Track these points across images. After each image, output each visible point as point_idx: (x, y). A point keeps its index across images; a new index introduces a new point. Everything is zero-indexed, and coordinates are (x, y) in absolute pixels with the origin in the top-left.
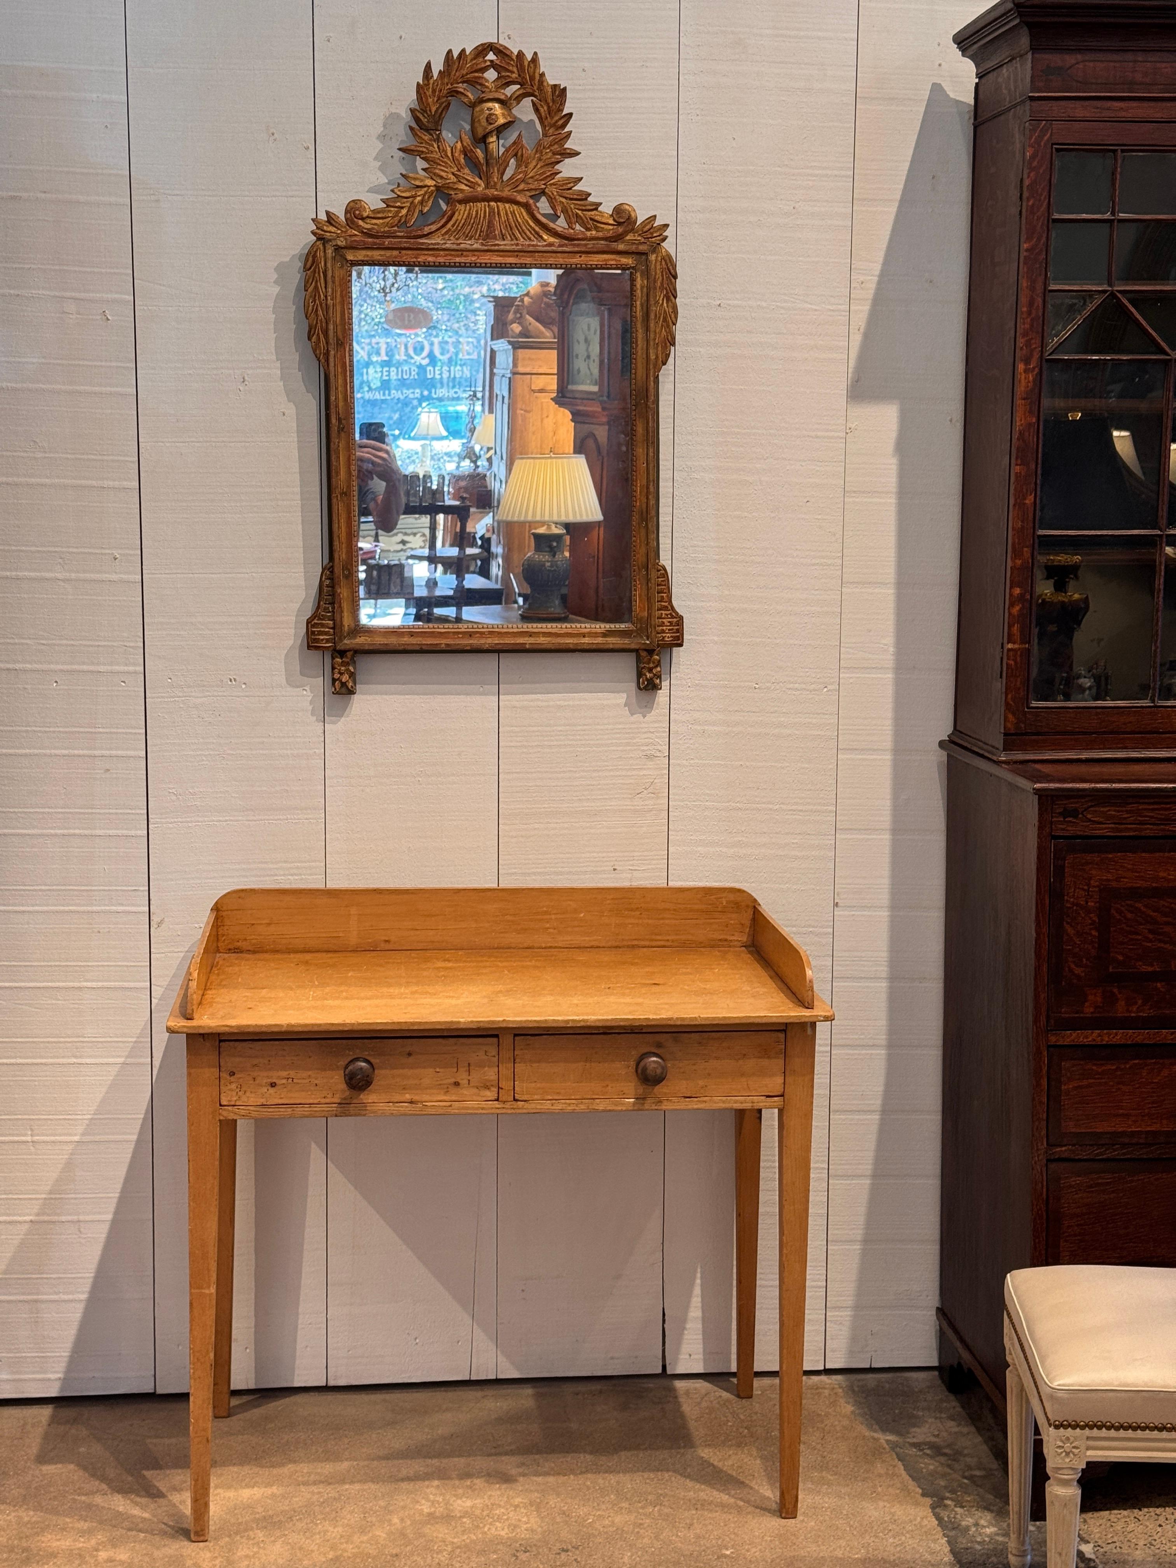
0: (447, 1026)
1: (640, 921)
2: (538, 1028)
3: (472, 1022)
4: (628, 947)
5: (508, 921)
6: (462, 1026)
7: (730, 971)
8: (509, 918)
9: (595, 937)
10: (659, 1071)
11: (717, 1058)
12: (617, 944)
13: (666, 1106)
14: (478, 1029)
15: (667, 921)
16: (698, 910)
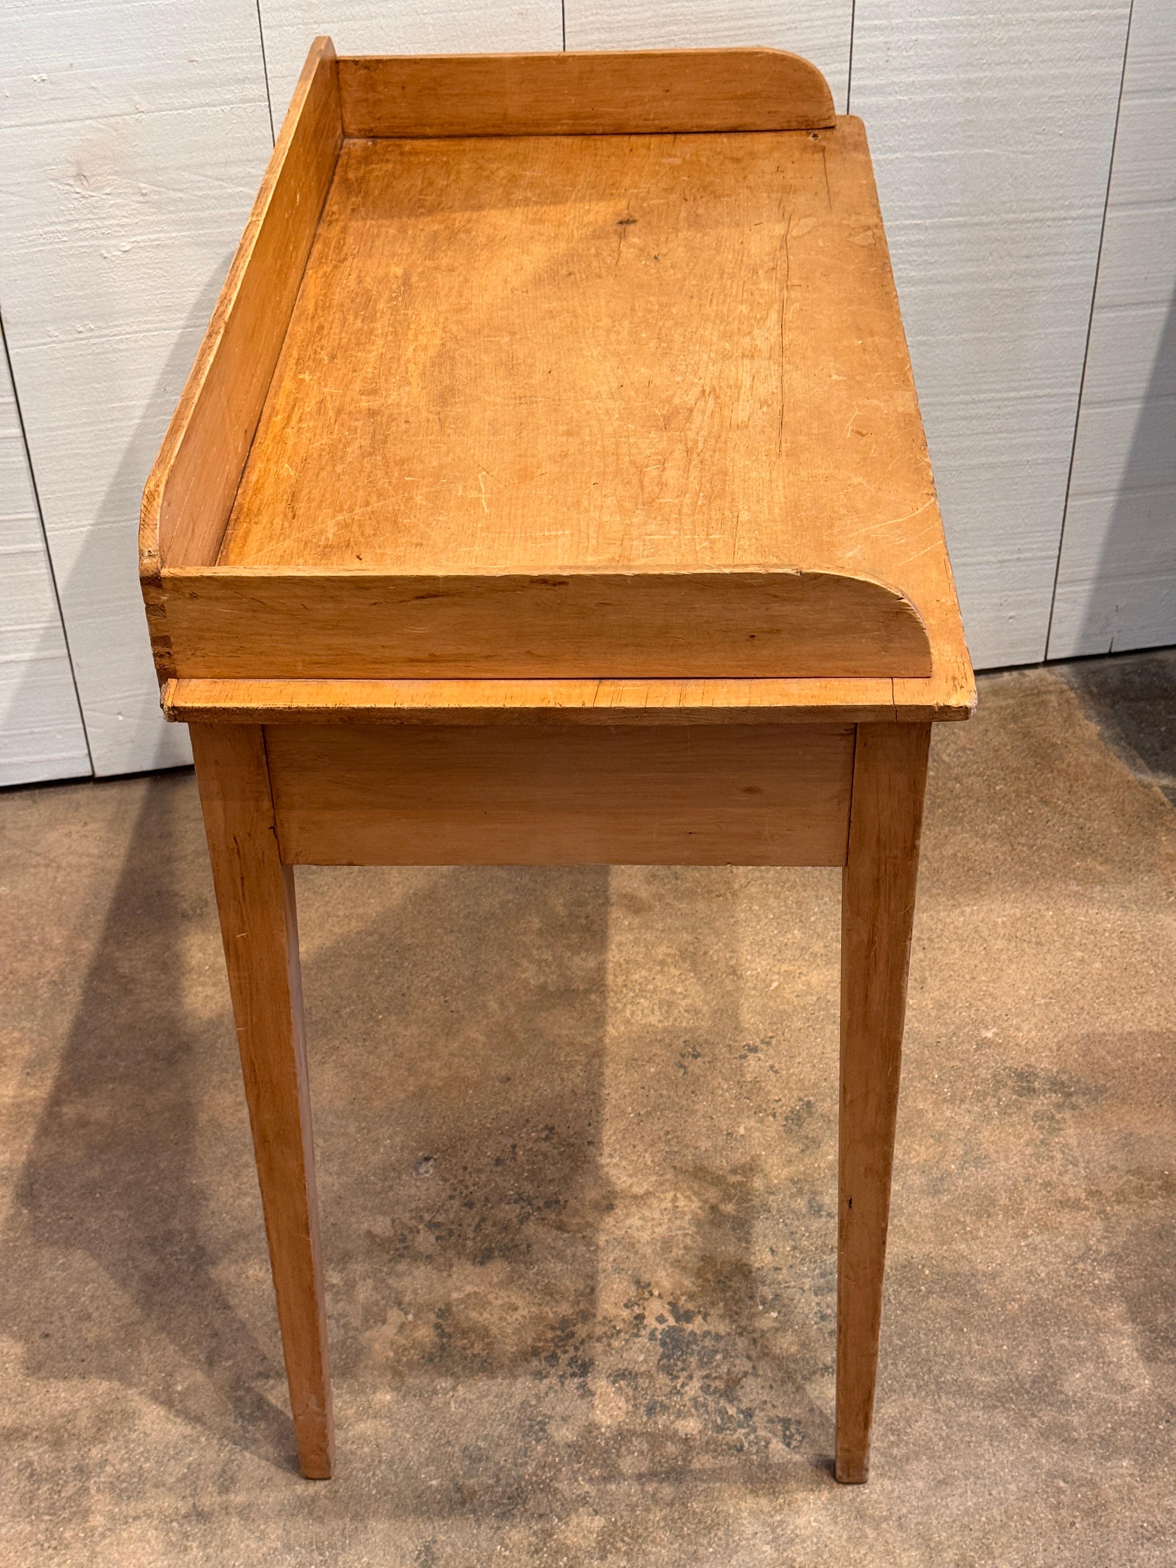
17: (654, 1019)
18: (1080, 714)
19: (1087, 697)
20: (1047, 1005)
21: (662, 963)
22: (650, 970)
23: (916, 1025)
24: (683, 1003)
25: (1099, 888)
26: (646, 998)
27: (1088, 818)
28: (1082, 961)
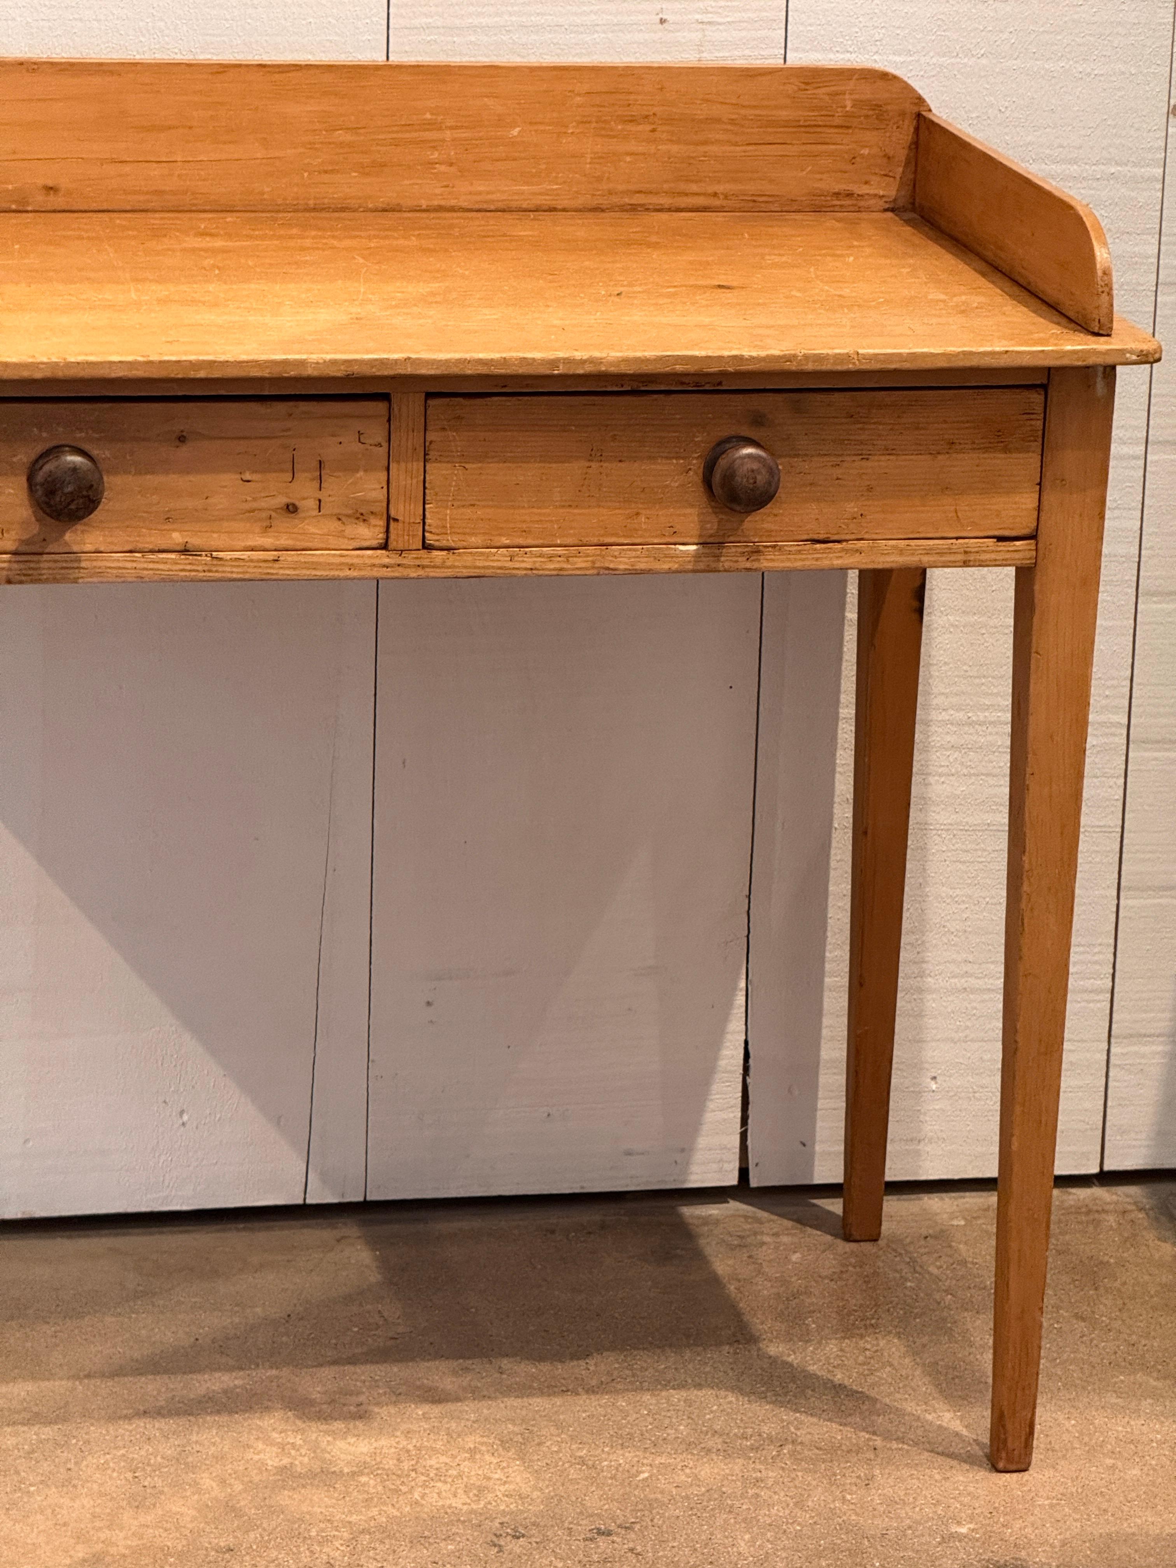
0: (276, 372)
1: (652, 148)
2: (487, 377)
3: (334, 362)
4: (623, 208)
5: (341, 144)
6: (310, 372)
7: (883, 261)
8: (341, 136)
9: (546, 186)
10: (762, 479)
11: (889, 451)
12: (595, 202)
13: (770, 562)
14: (349, 379)
15: (713, 149)
16: (786, 124)
17: (457, 1503)
18: (1150, 1236)
19: (1163, 1219)
20: (1052, 1506)
21: (473, 1452)
22: (454, 1457)
23: (853, 1517)
24: (502, 1488)
25: (1149, 1401)
26: (445, 1482)
27: (1147, 1336)
28: (1113, 1467)
